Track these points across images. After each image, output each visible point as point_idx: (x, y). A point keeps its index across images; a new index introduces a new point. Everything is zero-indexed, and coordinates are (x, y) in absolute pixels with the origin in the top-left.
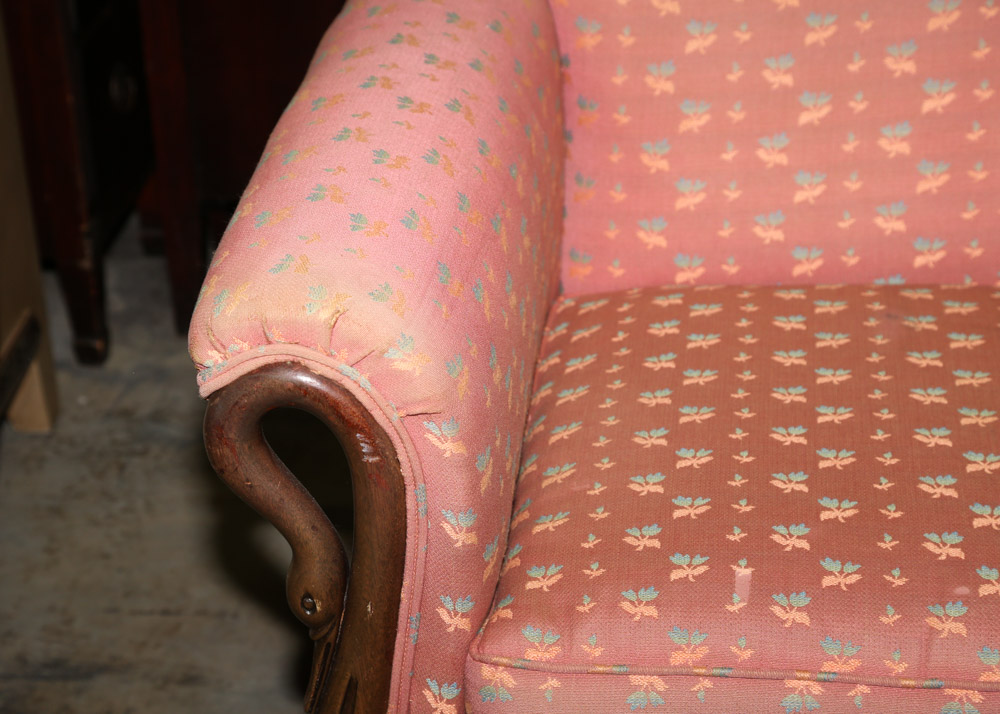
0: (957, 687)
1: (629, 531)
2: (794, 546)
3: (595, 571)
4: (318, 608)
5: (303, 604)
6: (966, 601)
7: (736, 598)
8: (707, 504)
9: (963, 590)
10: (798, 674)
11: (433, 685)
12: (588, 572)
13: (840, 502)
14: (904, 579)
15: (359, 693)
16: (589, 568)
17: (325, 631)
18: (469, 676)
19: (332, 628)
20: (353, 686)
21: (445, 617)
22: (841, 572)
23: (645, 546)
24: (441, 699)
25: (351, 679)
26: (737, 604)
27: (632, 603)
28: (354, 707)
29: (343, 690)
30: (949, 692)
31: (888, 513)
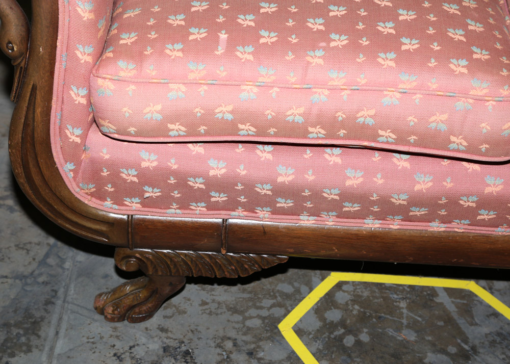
0: (318, 88)
1: (170, 17)
2: (247, 25)
3: (153, 35)
4: (15, 49)
5: (7, 47)
6: (324, 49)
7: (220, 48)
8: (208, 5)
9: (323, 44)
10: (247, 83)
11: (74, 88)
12: (149, 36)
13: (270, 4)
14: (297, 40)
15: (38, 92)
16: (150, 34)
17: (19, 61)
18: (91, 84)
19: (23, 59)
20: (34, 88)
21: (79, 55)
22: (269, 36)
23: (177, 24)
24: (79, 95)
25: (33, 85)
26: (220, 50)
27: (171, 50)
28: (35, 98)
29: (29, 90)
30: (314, 90)
31: (291, 9)
